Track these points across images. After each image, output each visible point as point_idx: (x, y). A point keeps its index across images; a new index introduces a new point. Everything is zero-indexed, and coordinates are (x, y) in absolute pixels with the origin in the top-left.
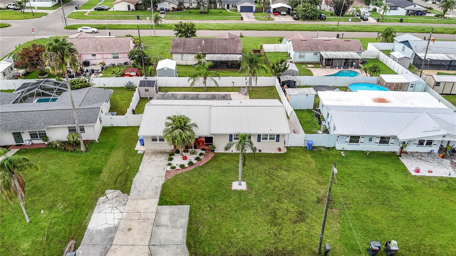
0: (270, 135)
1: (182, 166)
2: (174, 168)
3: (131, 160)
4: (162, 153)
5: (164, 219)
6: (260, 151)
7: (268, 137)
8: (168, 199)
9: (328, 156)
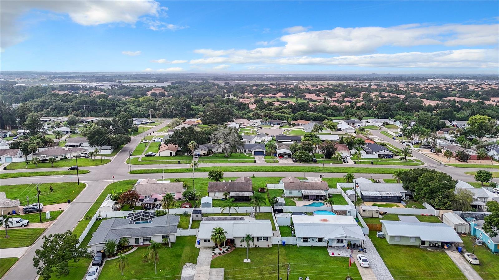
0: (264, 238)
1: (220, 253)
2: (216, 254)
3: (194, 251)
4: (209, 248)
5: (214, 273)
6: (259, 246)
7: (263, 239)
8: (214, 266)
9: (292, 249)
